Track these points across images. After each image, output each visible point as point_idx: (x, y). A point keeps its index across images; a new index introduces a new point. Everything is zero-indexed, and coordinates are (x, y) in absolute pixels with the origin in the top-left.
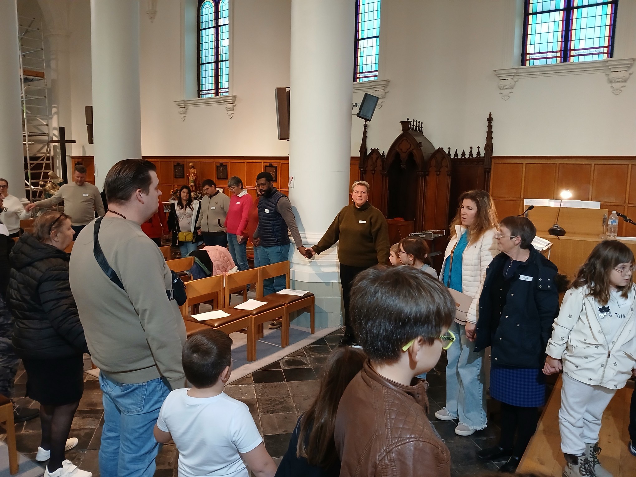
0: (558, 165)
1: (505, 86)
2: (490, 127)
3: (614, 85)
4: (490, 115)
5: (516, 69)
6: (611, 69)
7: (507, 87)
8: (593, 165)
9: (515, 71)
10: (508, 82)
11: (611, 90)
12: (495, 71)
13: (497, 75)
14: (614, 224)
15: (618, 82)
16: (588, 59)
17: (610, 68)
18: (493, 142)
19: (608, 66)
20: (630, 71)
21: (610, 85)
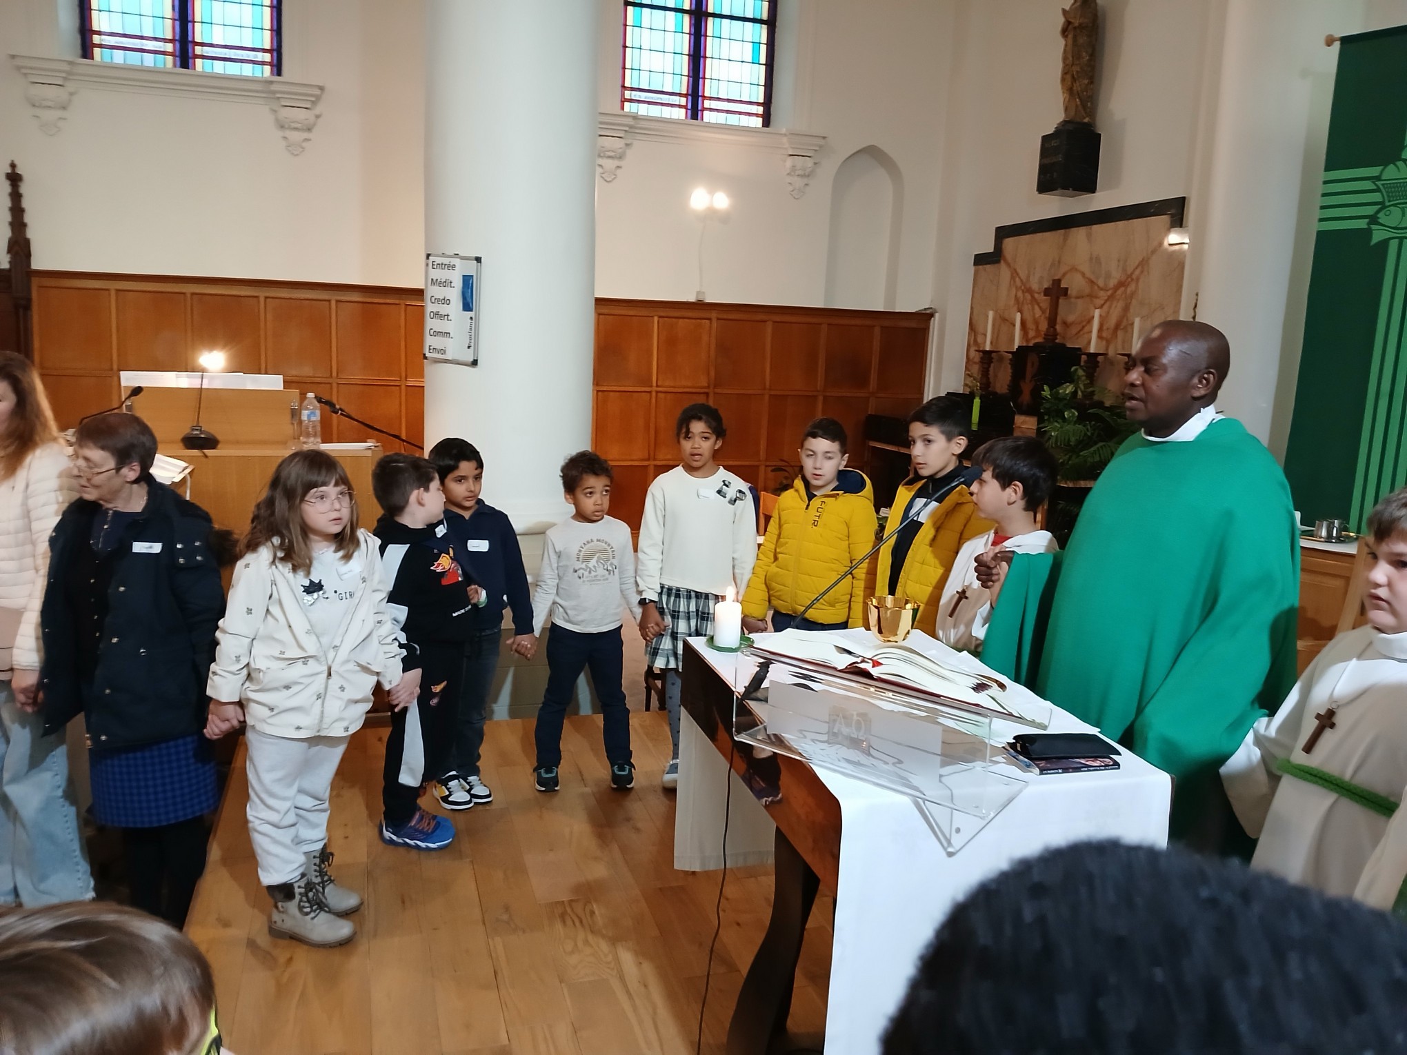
0: (189, 296)
1: (44, 100)
2: (16, 196)
3: (288, 133)
4: (13, 166)
5: (71, 63)
6: (281, 100)
7: (50, 104)
8: (262, 300)
9: (66, 67)
10: (51, 93)
11: (284, 143)
12: (13, 57)
13: (19, 68)
14: (313, 418)
15: (296, 129)
16: (233, 69)
17: (278, 98)
18: (31, 233)
19: (275, 92)
20: (317, 110)
21: (280, 133)
